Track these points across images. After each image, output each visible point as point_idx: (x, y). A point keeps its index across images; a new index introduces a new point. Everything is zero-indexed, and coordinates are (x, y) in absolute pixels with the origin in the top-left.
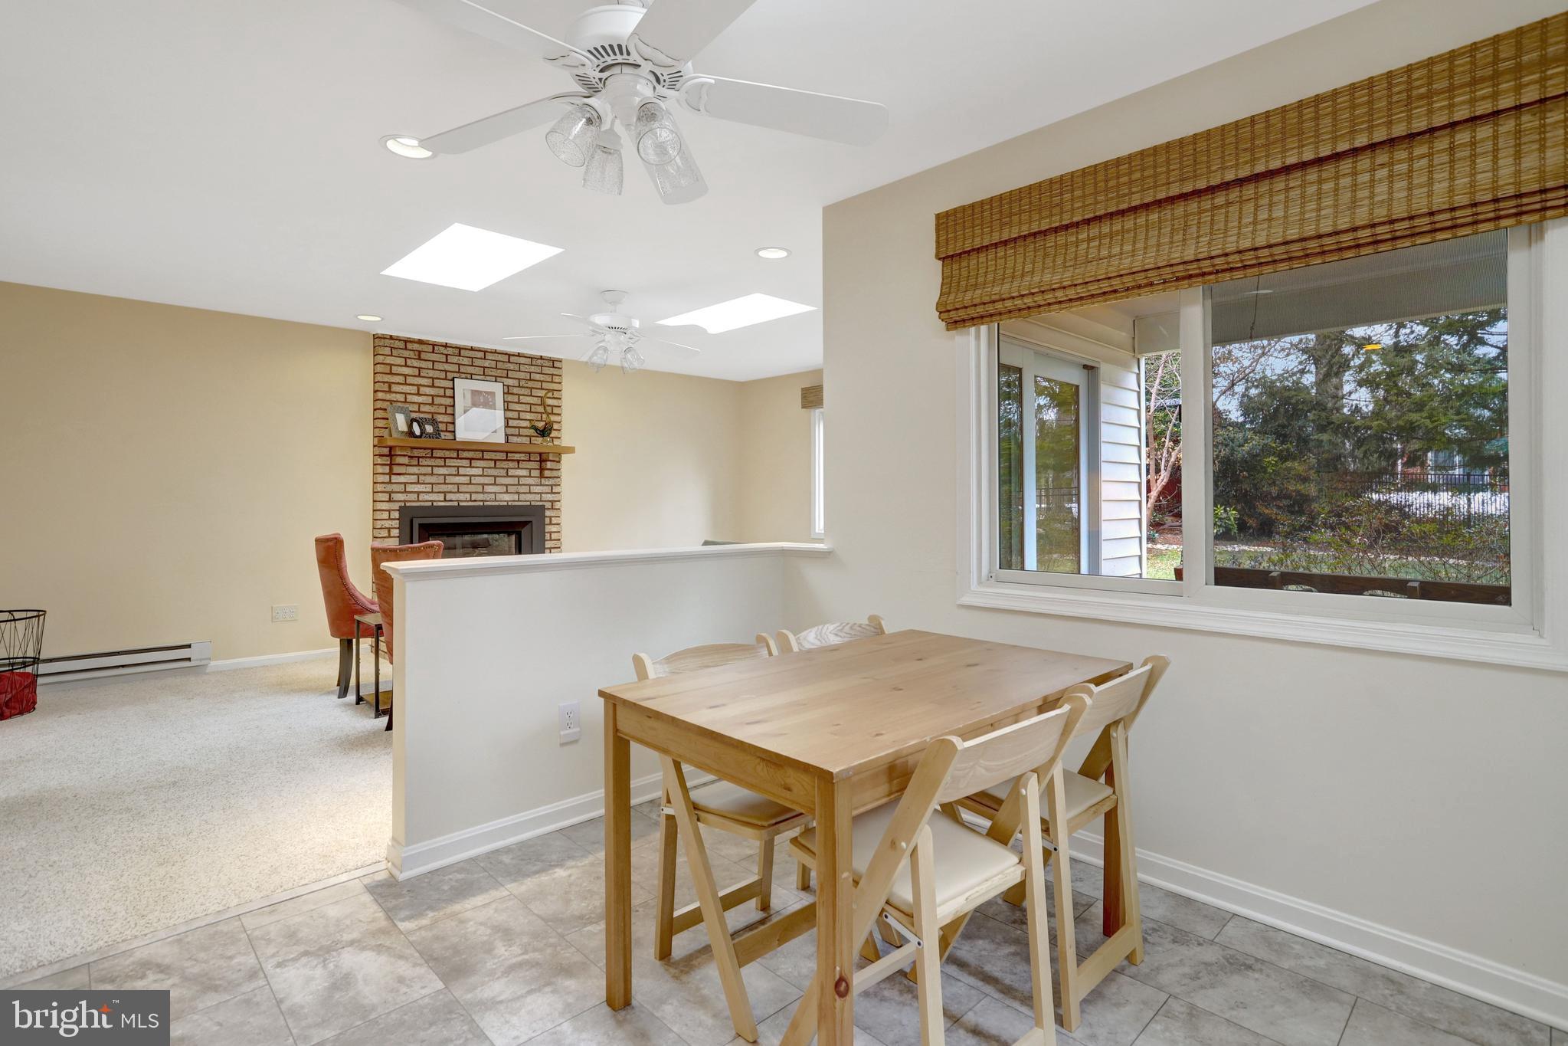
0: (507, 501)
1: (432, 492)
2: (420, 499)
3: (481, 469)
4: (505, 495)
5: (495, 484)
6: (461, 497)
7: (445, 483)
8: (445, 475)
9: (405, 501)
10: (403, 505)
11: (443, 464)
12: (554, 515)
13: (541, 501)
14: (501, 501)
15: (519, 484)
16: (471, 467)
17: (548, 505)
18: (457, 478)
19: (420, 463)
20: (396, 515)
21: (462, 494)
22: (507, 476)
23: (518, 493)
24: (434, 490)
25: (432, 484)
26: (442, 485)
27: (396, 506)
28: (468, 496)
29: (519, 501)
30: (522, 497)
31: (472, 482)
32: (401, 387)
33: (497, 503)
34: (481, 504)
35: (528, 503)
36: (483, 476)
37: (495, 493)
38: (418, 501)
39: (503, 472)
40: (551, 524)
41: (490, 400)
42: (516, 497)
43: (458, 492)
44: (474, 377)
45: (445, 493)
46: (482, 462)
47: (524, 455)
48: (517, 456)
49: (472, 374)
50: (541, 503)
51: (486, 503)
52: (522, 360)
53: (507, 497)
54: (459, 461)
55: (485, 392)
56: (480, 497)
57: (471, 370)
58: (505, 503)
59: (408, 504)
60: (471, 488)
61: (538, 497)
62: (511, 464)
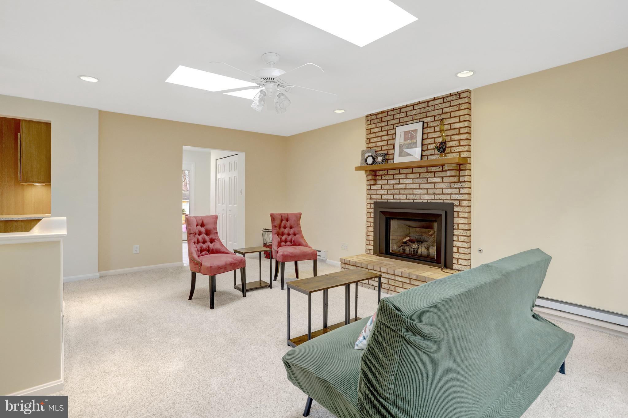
0: (427, 200)
1: (387, 194)
2: (382, 198)
3: (412, 179)
4: (425, 196)
5: (420, 189)
6: (402, 197)
7: (393, 189)
8: (393, 184)
9: (376, 199)
10: (375, 201)
11: (392, 178)
12: (461, 211)
13: (451, 200)
14: (424, 199)
15: (435, 188)
16: (406, 178)
17: (456, 203)
18: (399, 185)
19: (383, 179)
20: (372, 206)
21: (402, 195)
22: (427, 183)
23: (435, 194)
24: (389, 193)
25: (388, 189)
26: (392, 190)
27: (372, 201)
28: (405, 196)
29: (435, 199)
30: (437, 197)
31: (407, 188)
32: (374, 139)
33: (421, 201)
34: (412, 201)
35: (442, 201)
36: (413, 183)
37: (420, 194)
38: (382, 199)
39: (425, 180)
40: (458, 217)
41: (414, 135)
42: (433, 197)
43: (400, 194)
44: (407, 123)
45: (393, 194)
46: (412, 175)
47: (438, 167)
48: (434, 169)
49: (406, 122)
50: (451, 202)
51: (415, 201)
52: (437, 102)
53: (427, 197)
54: (400, 175)
55: (412, 131)
56: (411, 197)
57: (406, 119)
58: (426, 201)
59: (377, 201)
60: (406, 191)
61: (448, 197)
62: (430, 175)
